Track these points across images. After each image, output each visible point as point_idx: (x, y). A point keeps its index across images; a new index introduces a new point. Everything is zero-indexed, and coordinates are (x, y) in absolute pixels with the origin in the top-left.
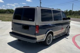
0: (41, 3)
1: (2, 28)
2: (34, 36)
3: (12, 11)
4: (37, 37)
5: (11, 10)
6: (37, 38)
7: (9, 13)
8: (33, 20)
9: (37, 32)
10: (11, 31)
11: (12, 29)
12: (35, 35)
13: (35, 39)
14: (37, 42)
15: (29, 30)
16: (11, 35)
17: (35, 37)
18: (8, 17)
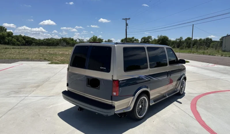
0: (127, 25)
1: (49, 78)
2: (109, 102)
3: (71, 42)
4: (116, 104)
5: (70, 38)
6: (116, 106)
7: (66, 46)
8: (108, 70)
9: (115, 94)
10: (66, 89)
11: (68, 85)
12: (112, 100)
13: (112, 107)
14: (115, 114)
15: (99, 89)
16: (65, 98)
17: (111, 103)
18: (62, 55)
